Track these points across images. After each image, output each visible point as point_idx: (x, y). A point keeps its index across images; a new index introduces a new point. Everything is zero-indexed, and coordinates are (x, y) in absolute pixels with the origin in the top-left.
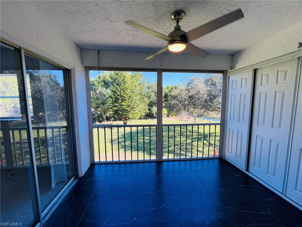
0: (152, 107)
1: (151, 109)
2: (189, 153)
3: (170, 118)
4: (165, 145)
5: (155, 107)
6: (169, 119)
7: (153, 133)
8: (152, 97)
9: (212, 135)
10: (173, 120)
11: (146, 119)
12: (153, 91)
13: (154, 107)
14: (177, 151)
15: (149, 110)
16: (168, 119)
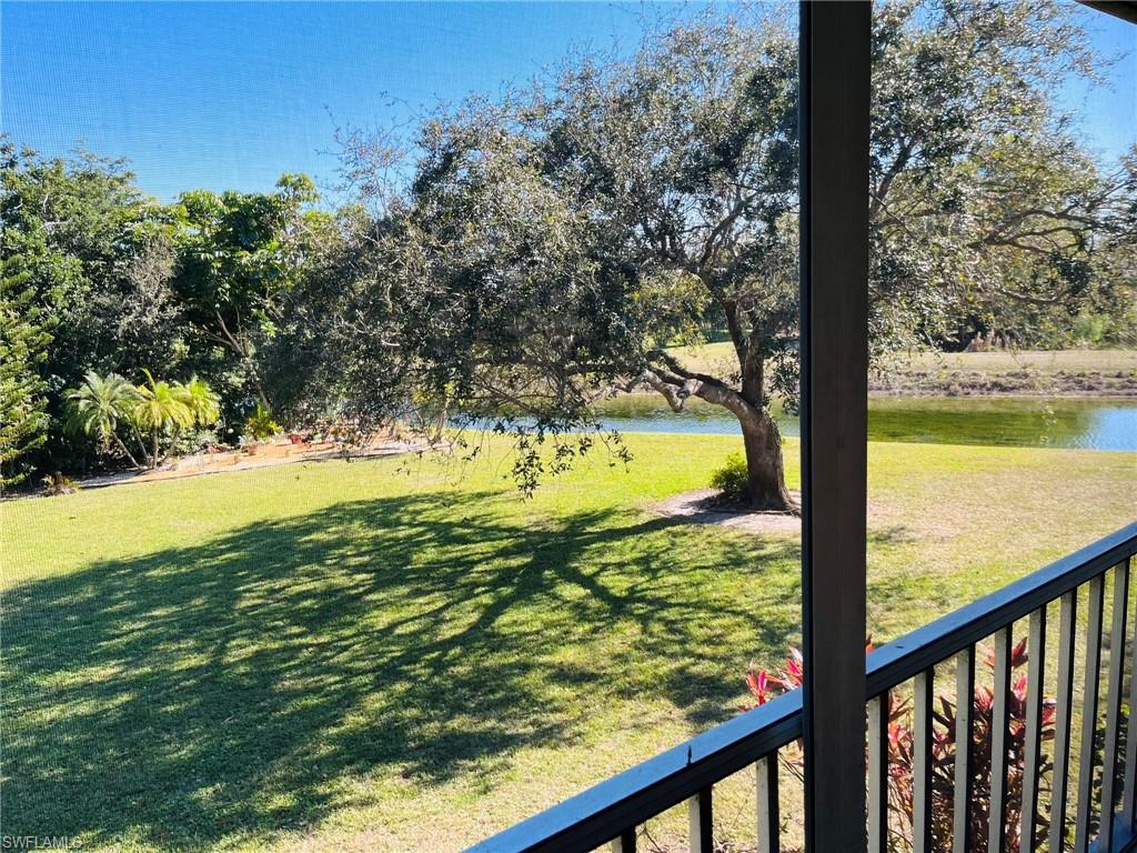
0: (78, 379)
1: (70, 394)
2: (514, 716)
3: (250, 451)
4: (296, 694)
5: (104, 376)
6: (246, 462)
7: (150, 607)
8: (57, 293)
9: (589, 529)
10: (272, 461)
11: (31, 486)
12: (59, 238)
13: (92, 377)
14: (418, 722)
15: (56, 406)
16: (236, 461)
